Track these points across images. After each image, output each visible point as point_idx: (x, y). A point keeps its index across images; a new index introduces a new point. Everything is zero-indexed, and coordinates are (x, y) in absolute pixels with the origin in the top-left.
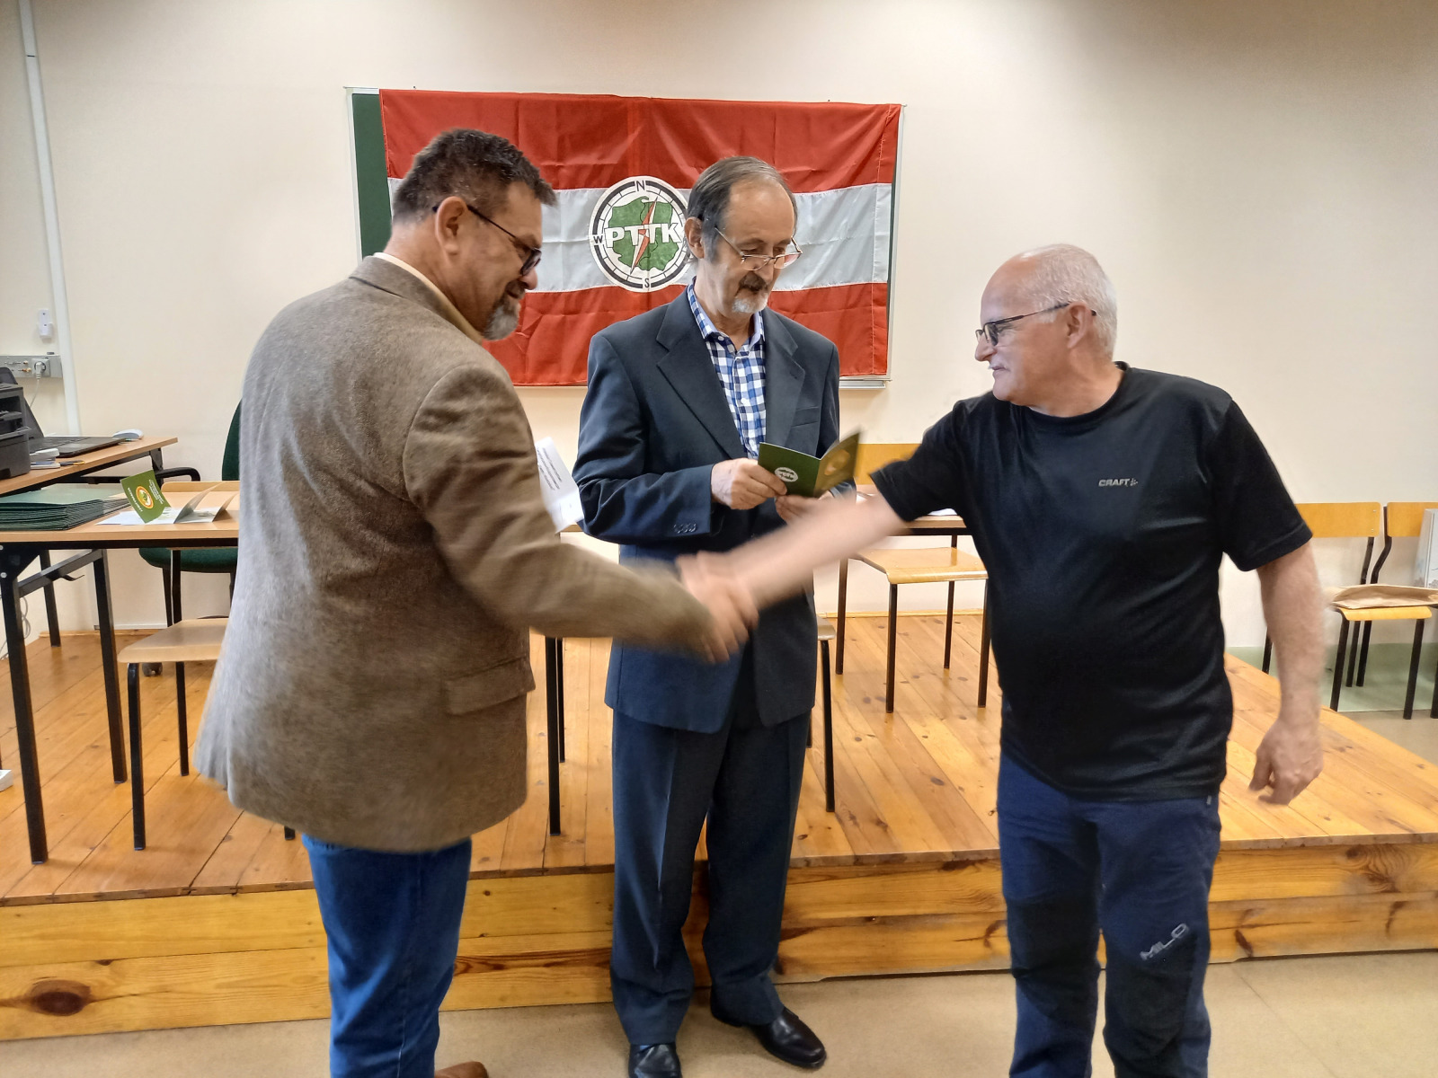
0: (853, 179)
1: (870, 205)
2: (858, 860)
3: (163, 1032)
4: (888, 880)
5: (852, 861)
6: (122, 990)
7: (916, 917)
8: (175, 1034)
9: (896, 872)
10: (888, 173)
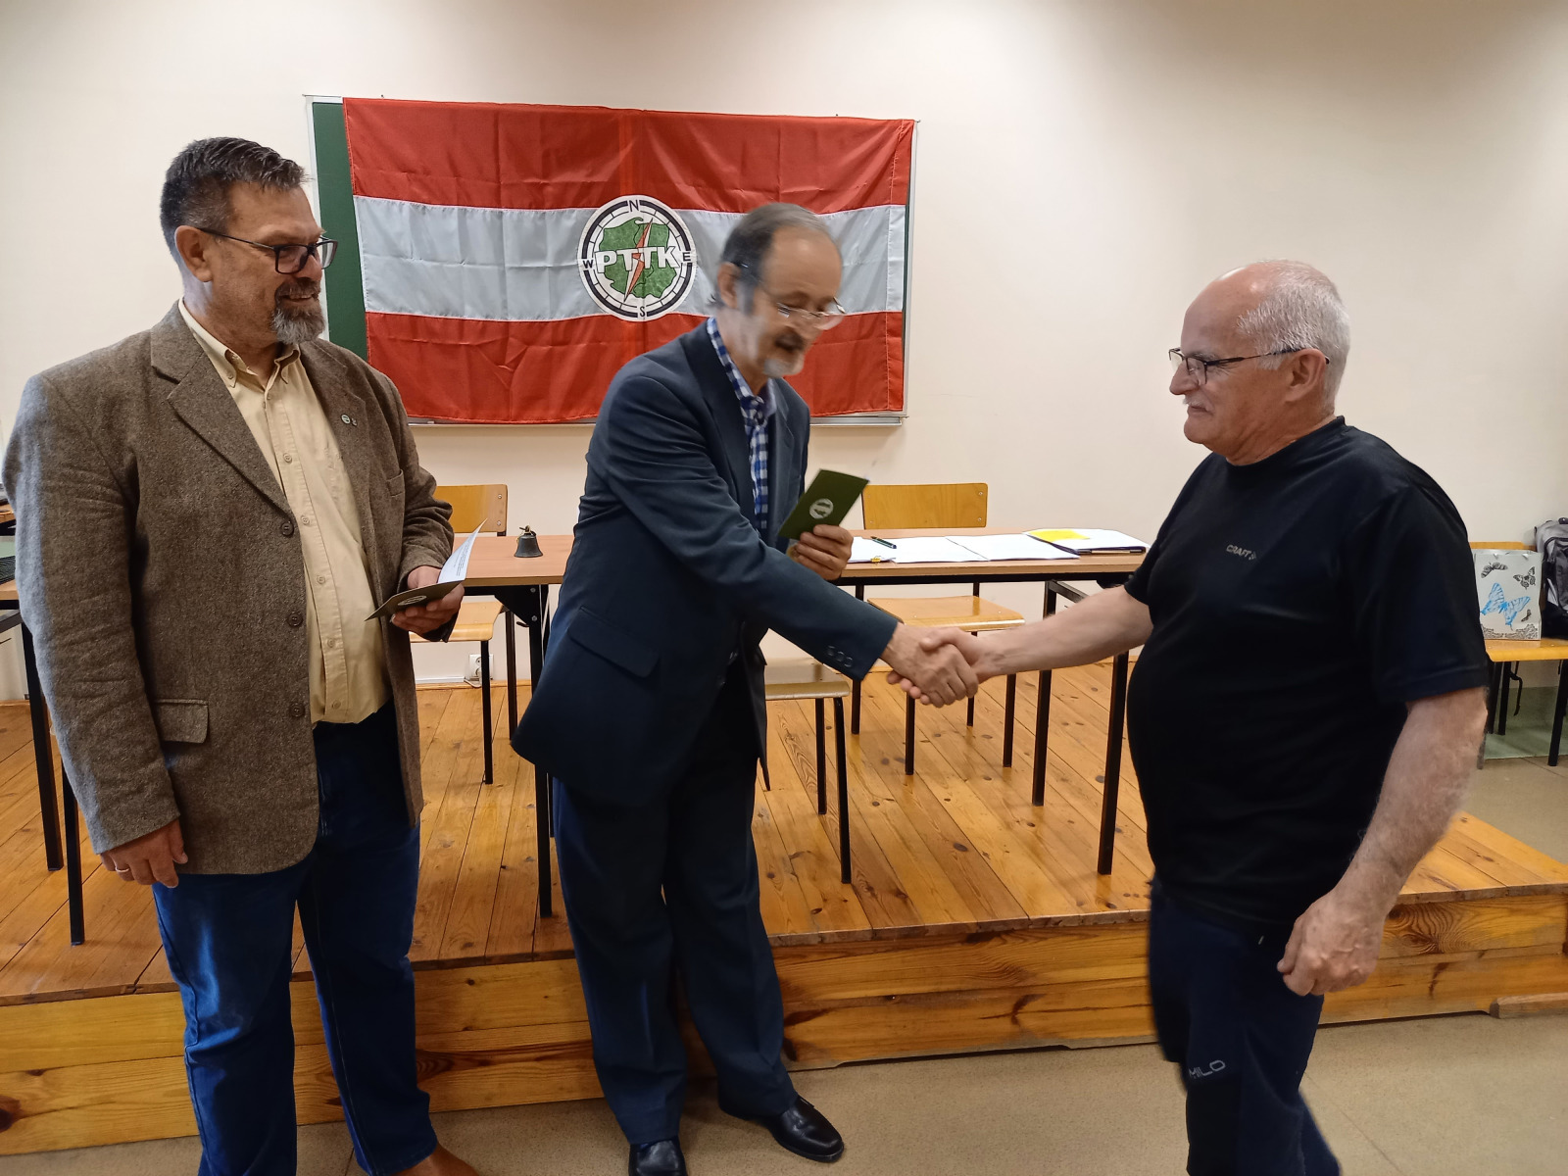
0: (864, 201)
1: (882, 227)
2: (876, 935)
3: (105, 1149)
4: (909, 955)
5: (869, 936)
6: (56, 1103)
7: (939, 993)
8: (119, 1149)
9: (918, 947)
10: (901, 195)
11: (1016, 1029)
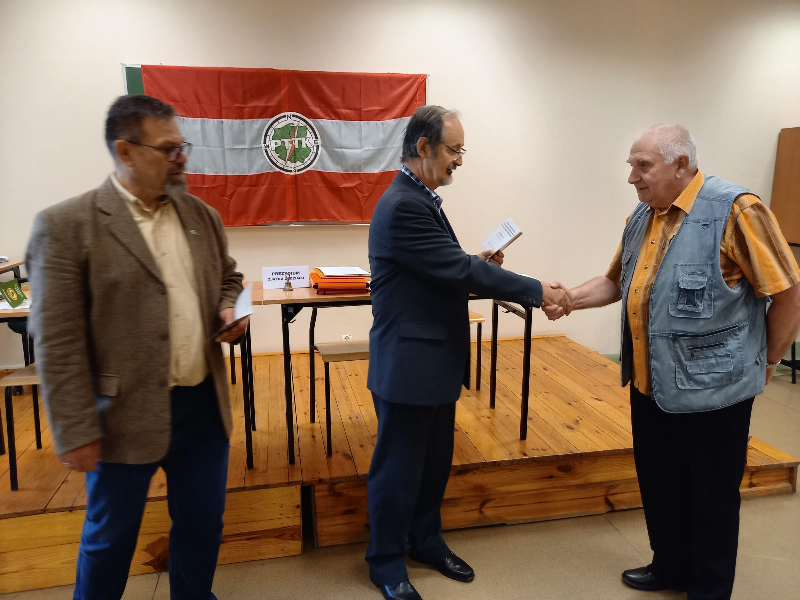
0: (403, 114)
6: (6, 570)
11: (482, 516)
